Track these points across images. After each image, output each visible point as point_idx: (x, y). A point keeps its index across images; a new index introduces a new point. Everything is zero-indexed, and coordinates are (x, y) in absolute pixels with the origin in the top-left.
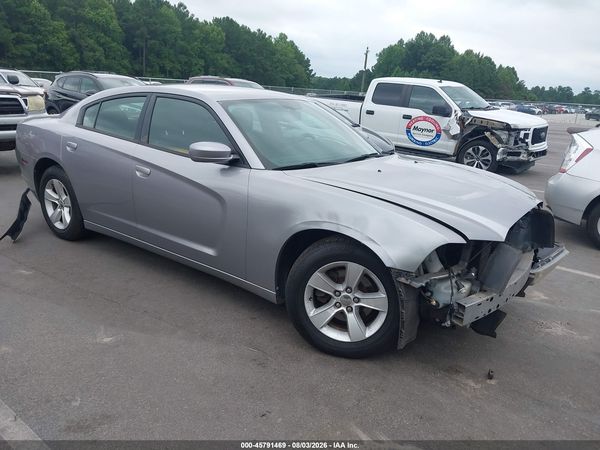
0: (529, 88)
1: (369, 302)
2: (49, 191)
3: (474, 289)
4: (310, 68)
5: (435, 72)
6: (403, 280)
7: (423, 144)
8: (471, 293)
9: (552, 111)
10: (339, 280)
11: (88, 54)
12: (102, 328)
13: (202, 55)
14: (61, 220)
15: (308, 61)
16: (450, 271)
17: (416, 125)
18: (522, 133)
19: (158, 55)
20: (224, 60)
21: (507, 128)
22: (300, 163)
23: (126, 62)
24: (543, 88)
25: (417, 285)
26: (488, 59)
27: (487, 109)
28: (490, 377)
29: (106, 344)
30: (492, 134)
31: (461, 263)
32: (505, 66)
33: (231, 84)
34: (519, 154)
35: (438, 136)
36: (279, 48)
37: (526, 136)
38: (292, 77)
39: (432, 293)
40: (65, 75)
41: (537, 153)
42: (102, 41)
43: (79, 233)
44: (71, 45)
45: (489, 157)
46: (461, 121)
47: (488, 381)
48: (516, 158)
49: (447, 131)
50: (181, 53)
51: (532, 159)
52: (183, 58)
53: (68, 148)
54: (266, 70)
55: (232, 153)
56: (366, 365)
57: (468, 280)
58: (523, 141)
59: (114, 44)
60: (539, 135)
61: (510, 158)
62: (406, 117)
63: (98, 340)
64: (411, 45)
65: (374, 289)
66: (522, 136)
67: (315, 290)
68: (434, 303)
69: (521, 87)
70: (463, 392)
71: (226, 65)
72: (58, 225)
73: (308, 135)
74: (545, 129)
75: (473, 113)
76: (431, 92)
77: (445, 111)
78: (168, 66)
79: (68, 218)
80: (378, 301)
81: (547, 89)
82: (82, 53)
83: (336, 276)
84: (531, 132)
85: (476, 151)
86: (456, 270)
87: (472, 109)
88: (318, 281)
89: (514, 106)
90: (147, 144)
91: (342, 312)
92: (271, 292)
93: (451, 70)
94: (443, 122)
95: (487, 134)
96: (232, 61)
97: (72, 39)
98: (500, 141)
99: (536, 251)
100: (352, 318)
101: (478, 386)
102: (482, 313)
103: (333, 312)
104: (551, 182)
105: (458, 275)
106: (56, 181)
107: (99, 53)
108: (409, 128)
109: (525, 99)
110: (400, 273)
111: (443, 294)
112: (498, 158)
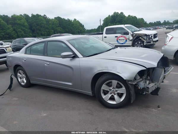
0: (148, 23)
1: (120, 91)
2: (18, 74)
3: (150, 82)
4: (84, 27)
5: (120, 23)
6: (130, 83)
7: (122, 44)
8: (149, 83)
9: (156, 29)
10: (110, 86)
11: (19, 33)
12: (42, 111)
13: (53, 29)
14: (23, 82)
15: (83, 25)
16: (143, 78)
17: (119, 38)
18: (150, 36)
19: (40, 30)
20: (59, 29)
21: (146, 35)
22: (93, 54)
23: (31, 34)
24: (152, 22)
25: (134, 83)
26: (135, 17)
27: (139, 31)
28: (159, 107)
29: (45, 116)
30: (142, 38)
31: (145, 75)
32: (140, 18)
33: (64, 35)
34: (150, 42)
35: (126, 41)
36: (74, 23)
37: (152, 37)
38: (79, 31)
39: (138, 85)
40: (15, 40)
41: (155, 41)
42: (23, 29)
43: (29, 85)
44: (14, 31)
45: (142, 44)
46: (132, 35)
47: (159, 109)
48: (150, 43)
49: (129, 39)
50: (46, 29)
51: (154, 43)
52: (47, 30)
53: (23, 61)
54: (72, 30)
55: (73, 54)
56: (122, 110)
57: (148, 80)
58: (151, 38)
59: (27, 29)
60: (155, 36)
61: (148, 44)
62: (116, 37)
63: (42, 115)
64: (112, 16)
65: (121, 87)
66: (150, 37)
67: (104, 90)
68: (139, 88)
69: (146, 23)
70: (152, 113)
71: (60, 30)
72: (22, 84)
73: (91, 46)
74: (156, 34)
75: (135, 33)
76: (122, 28)
77: (127, 33)
78: (43, 33)
79: (25, 81)
80: (123, 90)
81: (153, 23)
82: (17, 33)
83: (109, 85)
84: (153, 35)
85: (138, 43)
86: (144, 77)
87: (135, 31)
88: (104, 87)
89: (145, 29)
90: (47, 56)
91: (113, 95)
92: (90, 93)
93: (125, 21)
94: (127, 36)
95: (140, 38)
96: (61, 29)
97: (14, 30)
98: (144, 39)
99: (164, 69)
100: (116, 97)
101: (156, 110)
102: (154, 89)
103: (110, 96)
104: (163, 48)
105: (145, 79)
106: (20, 71)
107: (23, 32)
108: (117, 40)
109: (148, 26)
110: (129, 81)
111: (142, 85)
112: (145, 44)
